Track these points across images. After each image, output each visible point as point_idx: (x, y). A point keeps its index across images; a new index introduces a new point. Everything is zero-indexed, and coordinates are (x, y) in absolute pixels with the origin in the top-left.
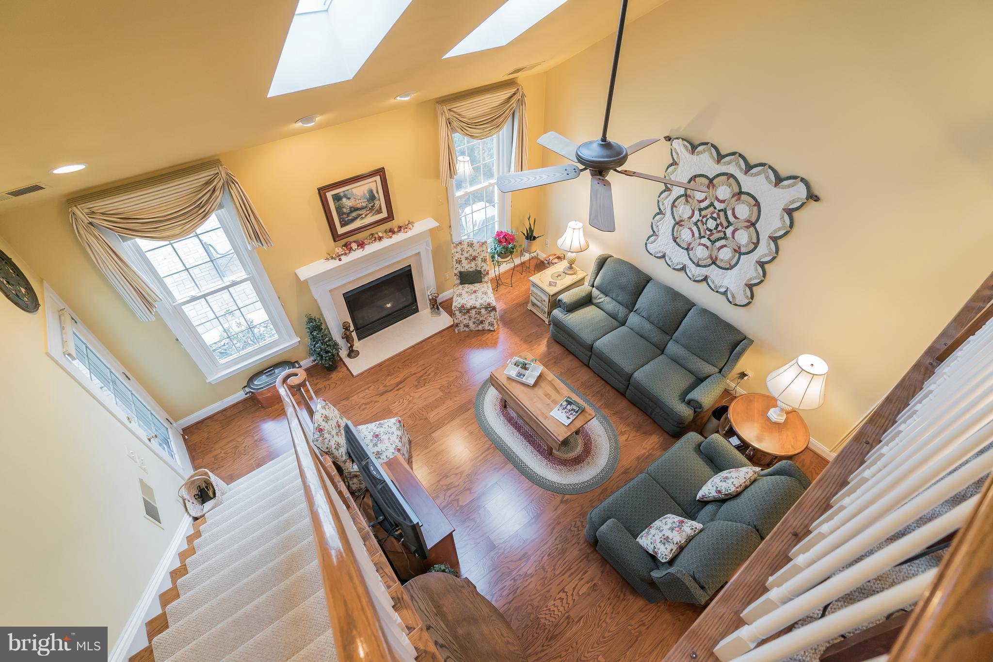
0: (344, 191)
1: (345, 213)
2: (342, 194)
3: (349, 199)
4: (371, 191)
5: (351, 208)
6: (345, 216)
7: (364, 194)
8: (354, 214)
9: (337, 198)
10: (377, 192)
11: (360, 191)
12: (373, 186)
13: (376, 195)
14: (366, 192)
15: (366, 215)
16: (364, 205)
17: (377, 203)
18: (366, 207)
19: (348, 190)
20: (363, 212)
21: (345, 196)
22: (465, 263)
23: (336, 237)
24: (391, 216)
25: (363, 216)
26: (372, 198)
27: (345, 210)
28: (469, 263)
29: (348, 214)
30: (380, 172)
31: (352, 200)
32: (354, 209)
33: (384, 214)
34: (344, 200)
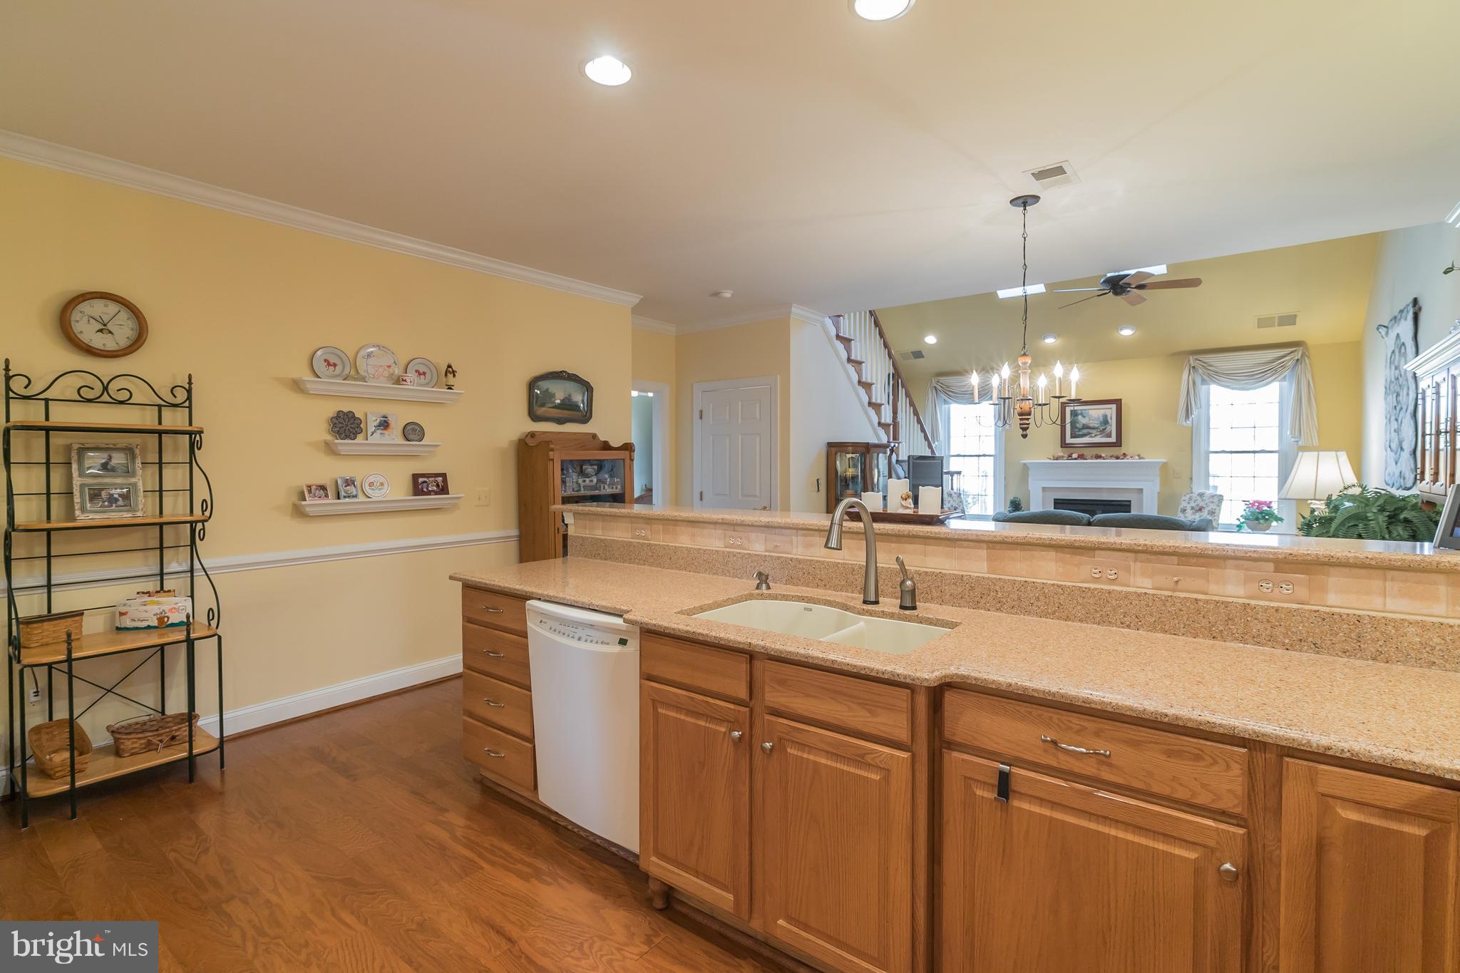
0: (1082, 410)
1: (1076, 428)
2: (1079, 412)
3: (1084, 417)
4: (1105, 417)
5: (1083, 425)
6: (1077, 430)
7: (1099, 416)
8: (1085, 431)
9: (1074, 414)
10: (1111, 418)
11: (1096, 413)
12: (1108, 412)
13: (1109, 421)
14: (1101, 416)
15: (1095, 436)
16: (1097, 426)
17: (1108, 427)
18: (1097, 428)
19: (1085, 410)
20: (1094, 432)
21: (1082, 414)
22: (1189, 511)
23: (1064, 445)
24: (1118, 443)
25: (1093, 435)
26: (1105, 422)
27: (1078, 425)
28: (1194, 513)
29: (1080, 430)
30: (1118, 402)
31: (1087, 419)
32: (1086, 427)
33: (1113, 439)
34: (1080, 417)
